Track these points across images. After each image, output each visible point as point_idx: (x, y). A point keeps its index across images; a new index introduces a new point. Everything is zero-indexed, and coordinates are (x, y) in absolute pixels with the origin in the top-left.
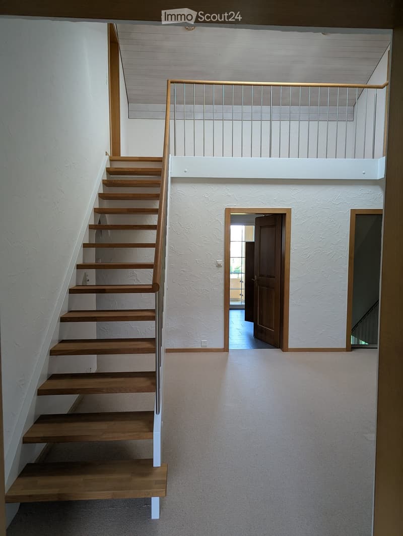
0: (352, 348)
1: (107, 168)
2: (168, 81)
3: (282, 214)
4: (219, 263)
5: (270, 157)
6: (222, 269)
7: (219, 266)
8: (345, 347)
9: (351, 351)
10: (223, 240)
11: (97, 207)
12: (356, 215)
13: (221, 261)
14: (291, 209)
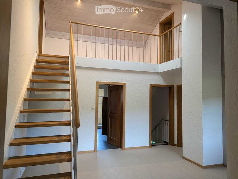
0: (152, 145)
1: (37, 59)
2: (70, 22)
3: (121, 85)
4: (93, 107)
5: (117, 60)
6: (94, 111)
7: (93, 109)
8: (149, 146)
9: (152, 147)
10: (95, 96)
11: (31, 79)
12: (152, 87)
13: (94, 107)
14: (125, 83)
